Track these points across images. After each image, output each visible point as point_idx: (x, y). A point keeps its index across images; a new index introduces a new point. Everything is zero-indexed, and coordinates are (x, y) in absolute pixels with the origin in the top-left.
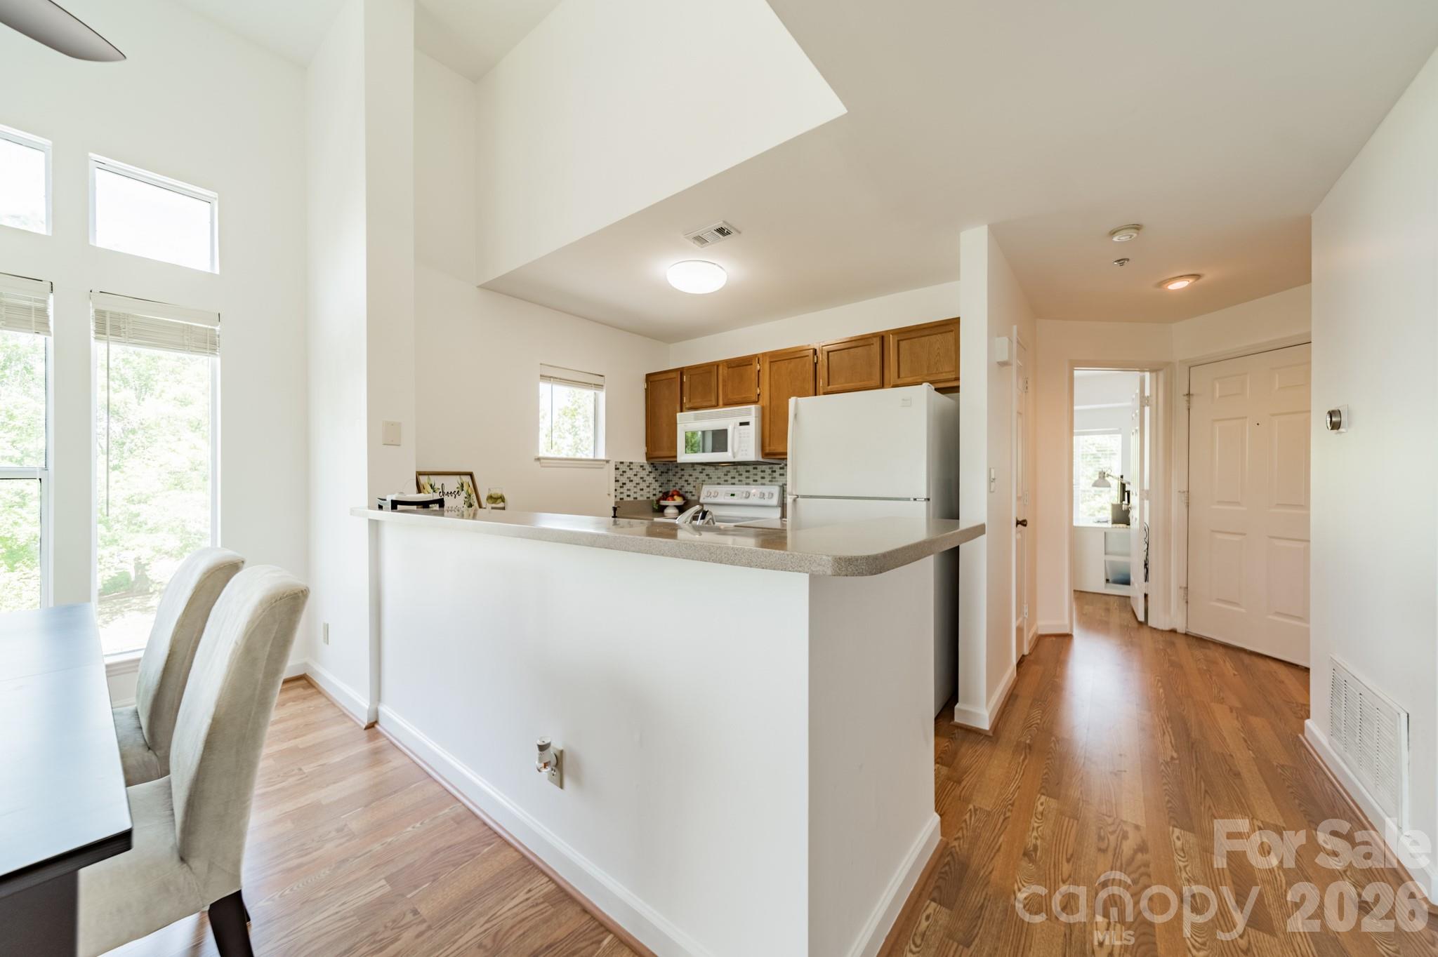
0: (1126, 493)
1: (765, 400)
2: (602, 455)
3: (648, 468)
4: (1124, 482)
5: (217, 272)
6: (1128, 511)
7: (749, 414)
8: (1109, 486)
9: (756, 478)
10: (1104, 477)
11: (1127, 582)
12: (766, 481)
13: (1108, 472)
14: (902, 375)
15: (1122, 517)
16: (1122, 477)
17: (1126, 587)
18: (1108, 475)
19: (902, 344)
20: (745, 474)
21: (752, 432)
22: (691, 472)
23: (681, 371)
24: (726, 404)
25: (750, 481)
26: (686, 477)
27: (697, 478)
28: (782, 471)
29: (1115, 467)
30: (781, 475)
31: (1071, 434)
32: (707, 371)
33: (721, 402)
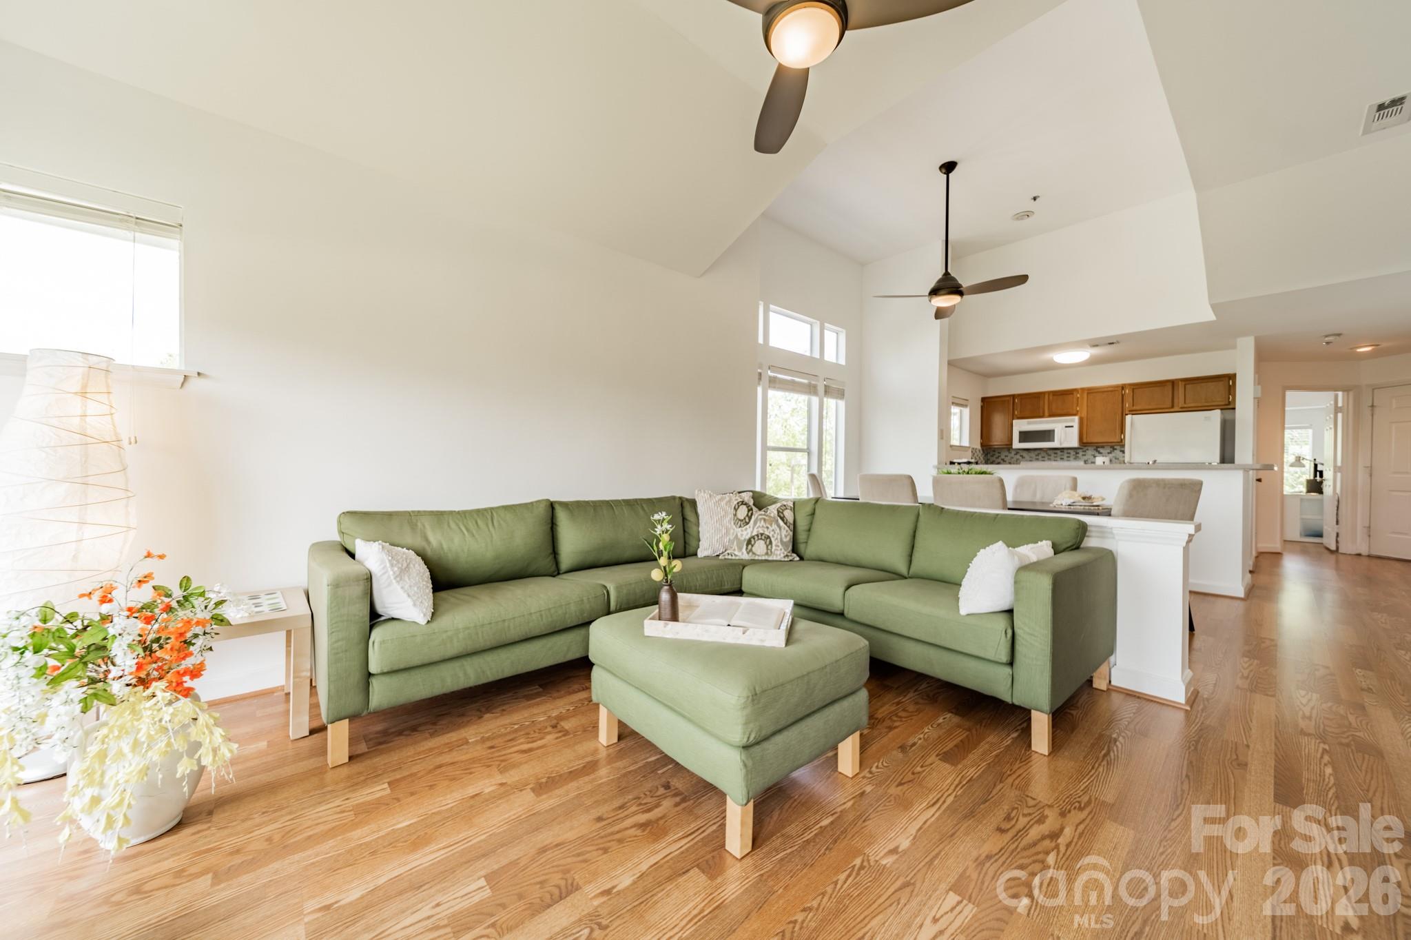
0: (1318, 473)
1: (1084, 414)
2: (966, 443)
3: (981, 452)
4: (1316, 463)
5: (842, 362)
6: (1321, 483)
7: (1073, 421)
8: (1304, 466)
9: (1062, 457)
10: (1299, 460)
11: (1320, 535)
12: (1071, 459)
13: (1302, 456)
14: (1187, 402)
15: (1315, 486)
16: (1315, 460)
17: (1320, 538)
18: (1303, 459)
19: (1187, 386)
20: (1053, 455)
21: (1075, 431)
22: (1007, 453)
23: (1014, 396)
24: (1050, 416)
25: (1058, 459)
26: (1003, 457)
27: (1012, 458)
28: (1084, 453)
29: (1307, 452)
30: (1083, 455)
31: (1283, 428)
32: (1037, 396)
33: (1046, 414)
